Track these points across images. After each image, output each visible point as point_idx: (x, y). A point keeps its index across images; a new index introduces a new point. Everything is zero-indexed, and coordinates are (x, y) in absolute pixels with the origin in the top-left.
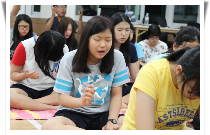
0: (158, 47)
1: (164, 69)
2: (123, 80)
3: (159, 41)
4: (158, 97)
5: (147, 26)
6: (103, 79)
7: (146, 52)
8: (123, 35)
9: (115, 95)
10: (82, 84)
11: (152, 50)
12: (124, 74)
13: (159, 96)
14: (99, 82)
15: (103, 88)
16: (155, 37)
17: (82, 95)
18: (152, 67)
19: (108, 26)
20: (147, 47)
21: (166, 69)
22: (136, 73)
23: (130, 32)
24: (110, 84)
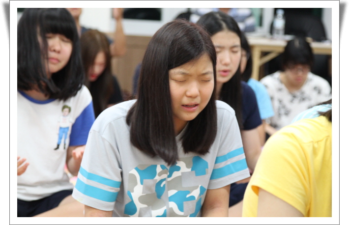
0: (307, 89)
1: (320, 141)
2: (232, 173)
3: (310, 75)
4: (308, 207)
5: (280, 42)
6: (190, 170)
7: (280, 101)
8: (223, 63)
9: (213, 208)
10: (142, 183)
11: (294, 97)
12: (235, 159)
13: (310, 204)
14: (179, 178)
15: (189, 192)
16: (300, 67)
17: (141, 209)
18: (293, 136)
19: (204, 48)
20: (280, 90)
21: (326, 140)
22: (257, 153)
23: (242, 56)
24: (203, 181)
